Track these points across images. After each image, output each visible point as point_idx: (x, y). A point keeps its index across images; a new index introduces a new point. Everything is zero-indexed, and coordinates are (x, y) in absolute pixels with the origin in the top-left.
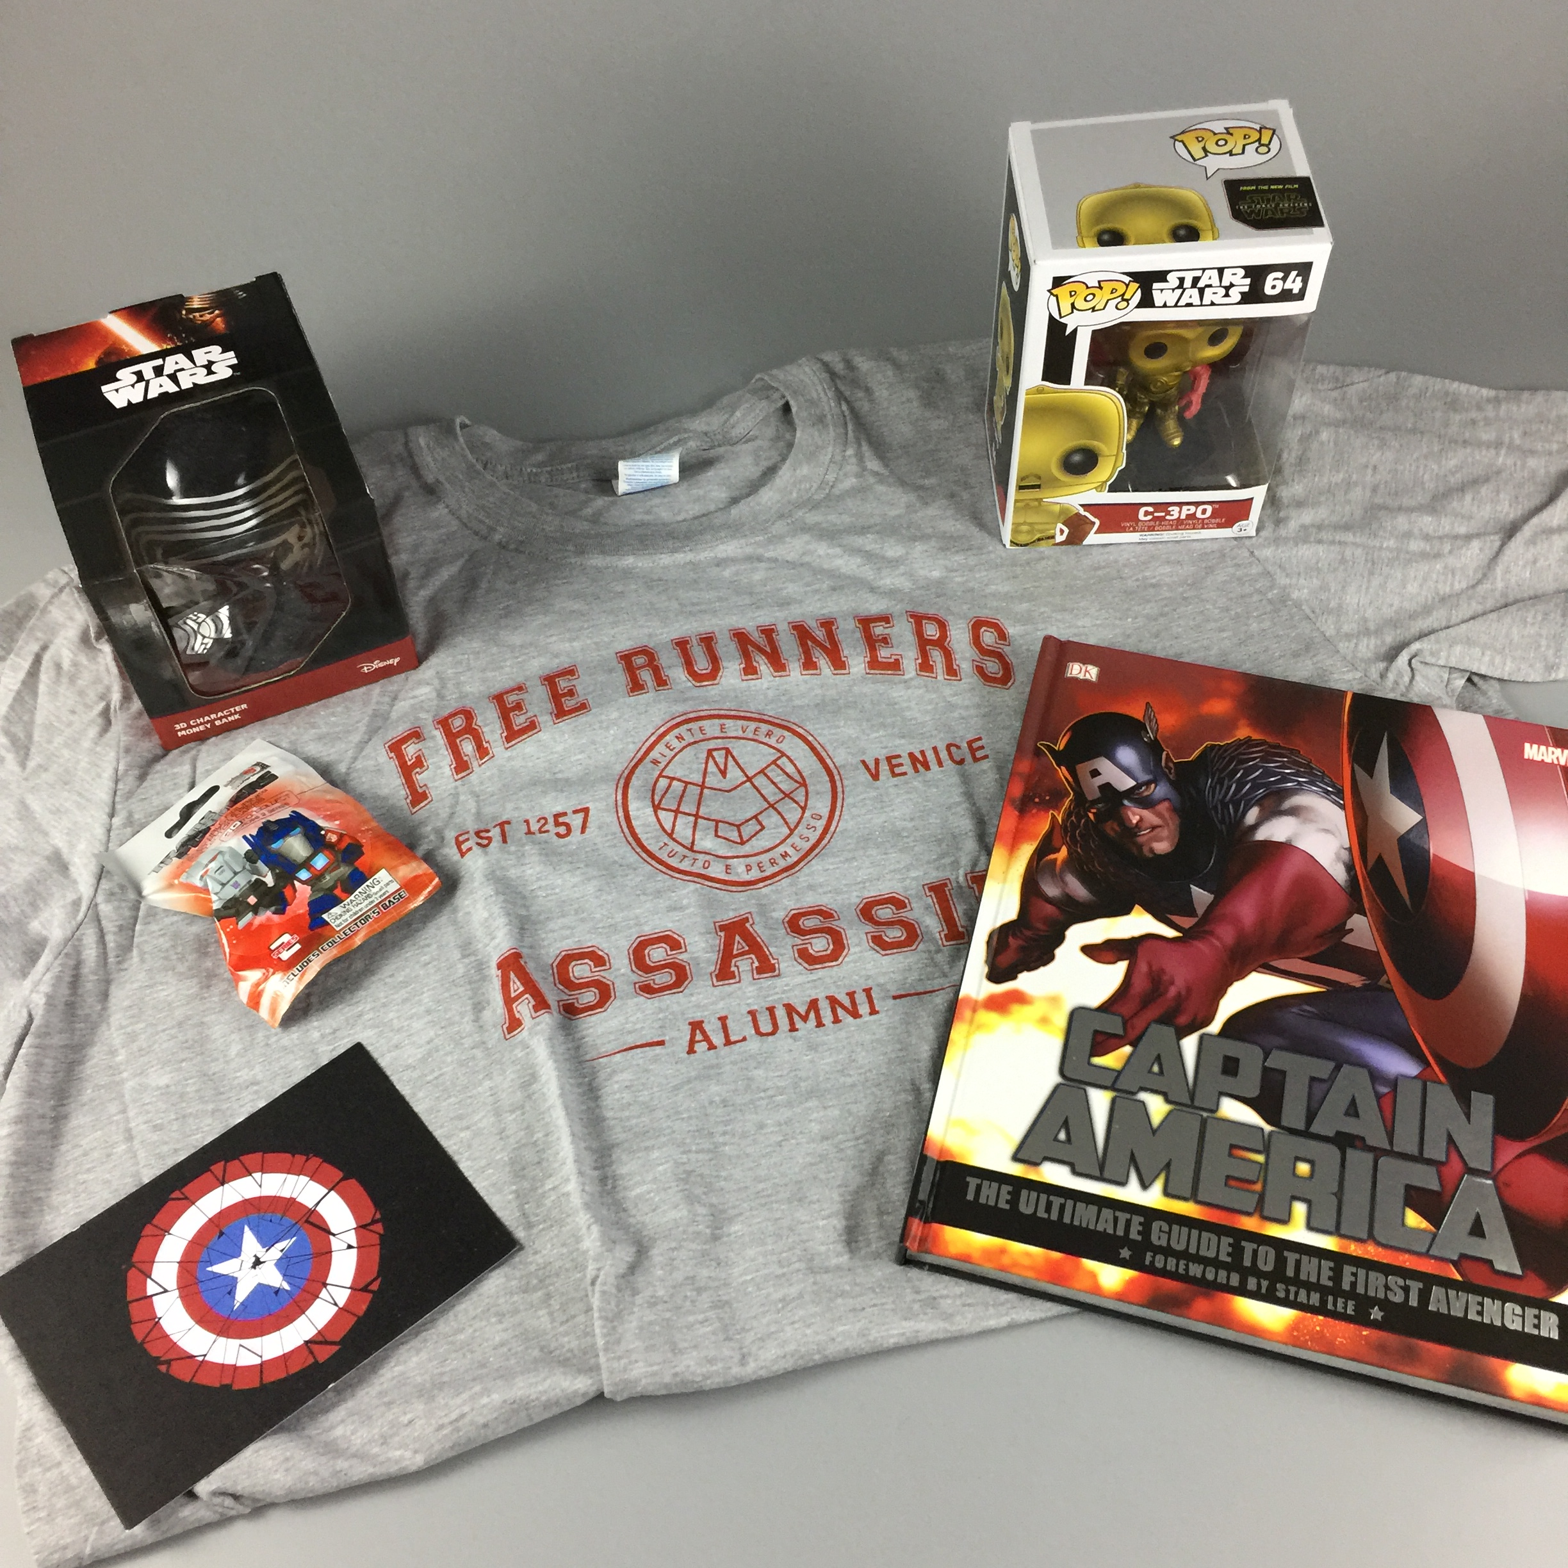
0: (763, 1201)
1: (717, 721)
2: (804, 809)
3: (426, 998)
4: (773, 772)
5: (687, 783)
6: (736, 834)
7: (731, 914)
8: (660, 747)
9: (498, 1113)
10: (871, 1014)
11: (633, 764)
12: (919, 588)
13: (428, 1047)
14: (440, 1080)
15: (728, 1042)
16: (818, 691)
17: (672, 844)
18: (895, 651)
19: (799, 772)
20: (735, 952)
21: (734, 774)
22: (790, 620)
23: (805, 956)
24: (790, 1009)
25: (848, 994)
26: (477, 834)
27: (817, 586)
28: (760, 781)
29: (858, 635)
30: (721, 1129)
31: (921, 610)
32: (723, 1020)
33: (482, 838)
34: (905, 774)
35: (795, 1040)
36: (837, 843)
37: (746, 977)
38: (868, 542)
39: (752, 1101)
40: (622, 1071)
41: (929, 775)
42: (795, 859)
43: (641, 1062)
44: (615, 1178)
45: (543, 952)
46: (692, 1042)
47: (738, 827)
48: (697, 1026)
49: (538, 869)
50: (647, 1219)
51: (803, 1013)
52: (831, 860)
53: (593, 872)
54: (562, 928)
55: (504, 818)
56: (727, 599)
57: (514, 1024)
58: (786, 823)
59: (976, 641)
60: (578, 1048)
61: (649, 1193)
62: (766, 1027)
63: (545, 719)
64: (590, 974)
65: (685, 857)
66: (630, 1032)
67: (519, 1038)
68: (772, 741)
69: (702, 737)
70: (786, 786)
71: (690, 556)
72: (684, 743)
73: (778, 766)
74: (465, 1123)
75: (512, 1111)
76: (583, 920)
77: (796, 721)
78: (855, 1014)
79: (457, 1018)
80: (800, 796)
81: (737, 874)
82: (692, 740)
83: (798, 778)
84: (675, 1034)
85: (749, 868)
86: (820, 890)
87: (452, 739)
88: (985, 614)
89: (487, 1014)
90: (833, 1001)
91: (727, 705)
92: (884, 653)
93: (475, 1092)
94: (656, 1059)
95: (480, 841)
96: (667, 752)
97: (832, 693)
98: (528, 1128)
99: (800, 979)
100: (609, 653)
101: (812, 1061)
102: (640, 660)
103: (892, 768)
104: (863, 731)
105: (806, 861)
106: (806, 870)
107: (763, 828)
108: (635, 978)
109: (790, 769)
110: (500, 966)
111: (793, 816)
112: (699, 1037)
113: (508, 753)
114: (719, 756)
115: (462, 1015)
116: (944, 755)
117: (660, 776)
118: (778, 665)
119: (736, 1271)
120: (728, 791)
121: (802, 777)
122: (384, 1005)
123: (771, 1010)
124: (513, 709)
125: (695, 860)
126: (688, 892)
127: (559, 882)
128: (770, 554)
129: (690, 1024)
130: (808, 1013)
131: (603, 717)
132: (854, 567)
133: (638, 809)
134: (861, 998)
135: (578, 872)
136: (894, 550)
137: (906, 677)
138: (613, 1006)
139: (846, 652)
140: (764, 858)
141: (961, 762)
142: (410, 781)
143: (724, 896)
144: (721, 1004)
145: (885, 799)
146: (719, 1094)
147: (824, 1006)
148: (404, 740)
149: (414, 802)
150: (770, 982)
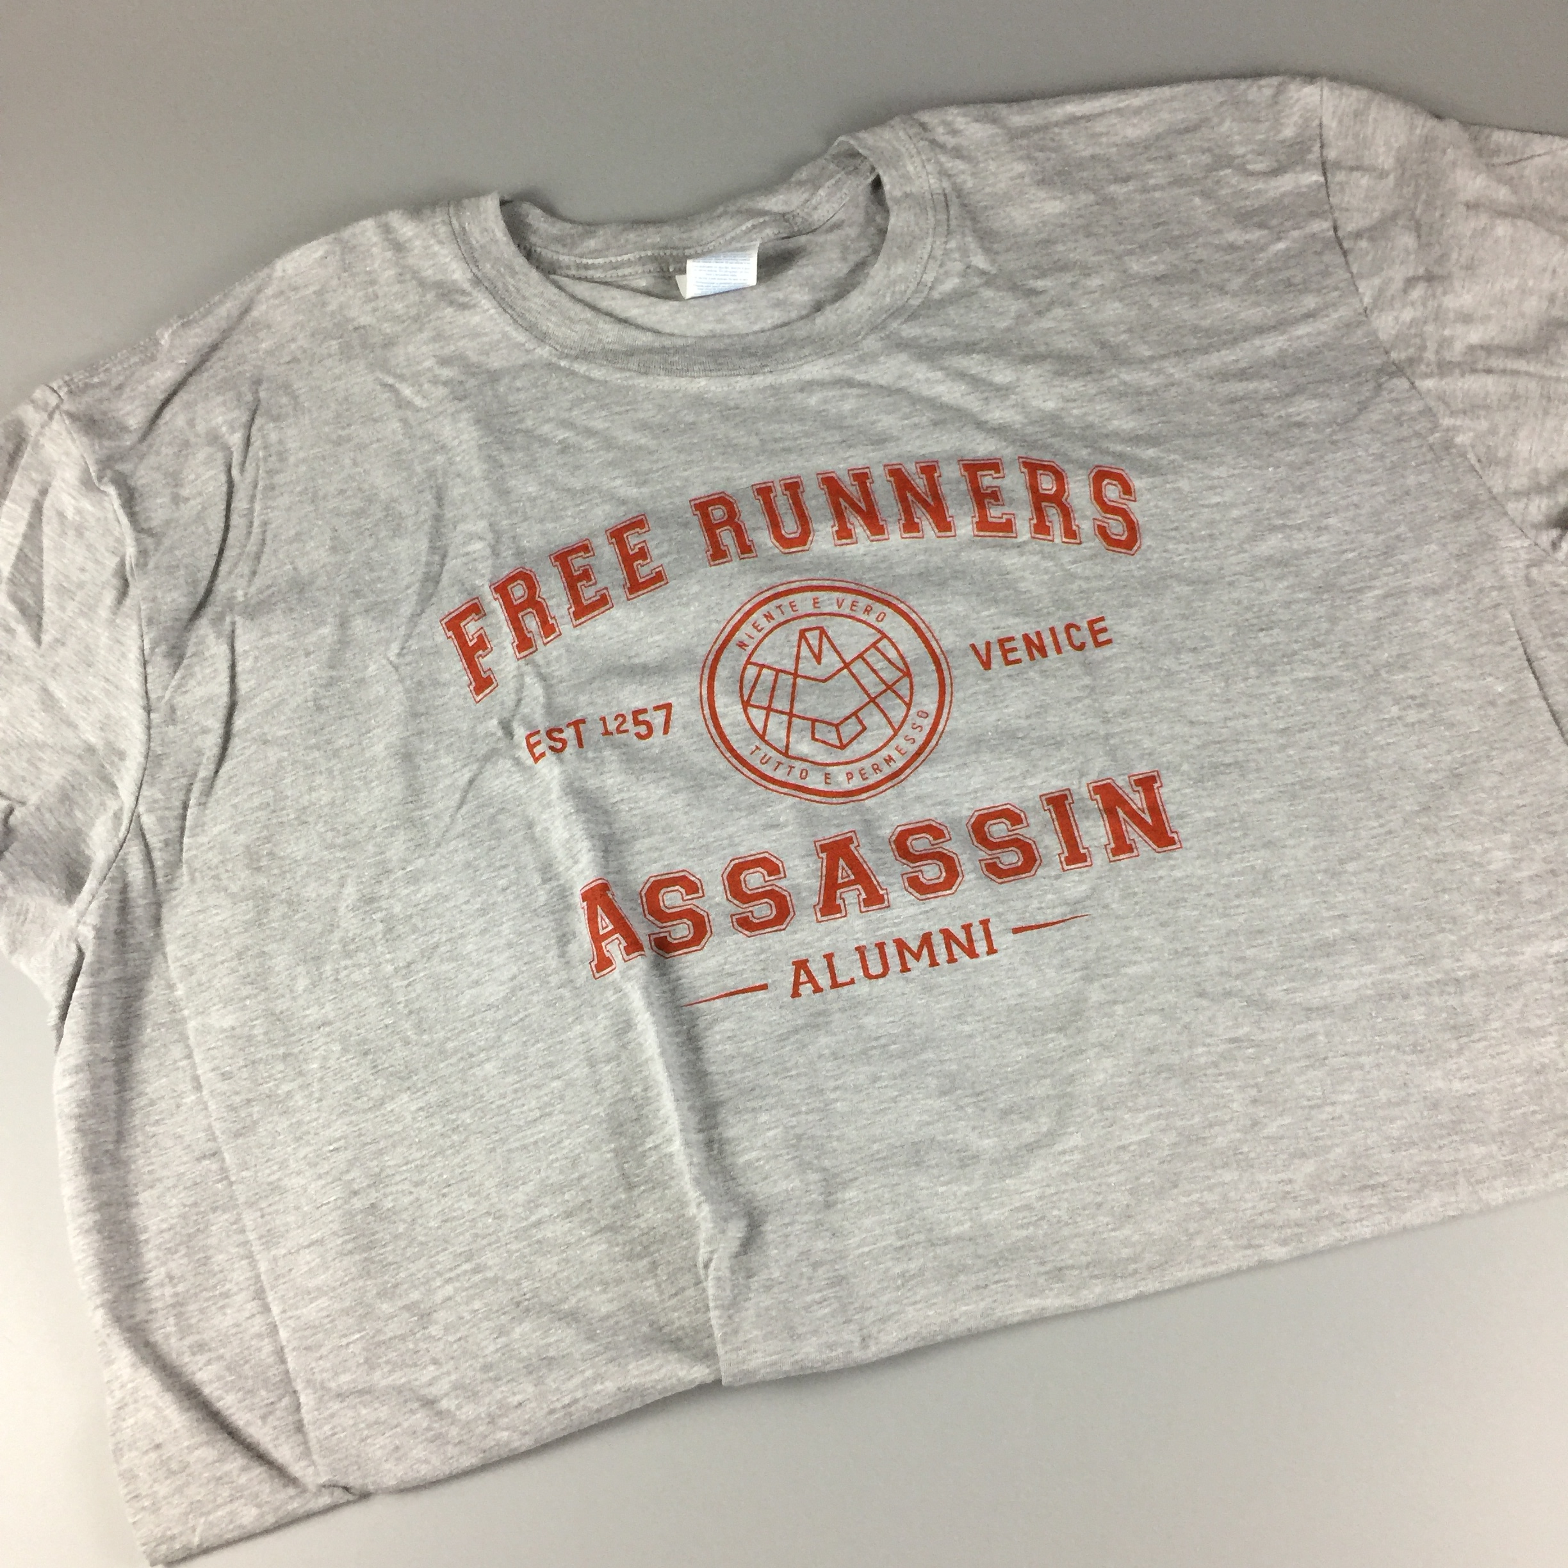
0: (879, 1165)
1: (809, 595)
2: (909, 705)
3: (506, 929)
4: (873, 657)
5: (778, 671)
6: (834, 735)
7: (834, 832)
8: (746, 628)
9: (592, 1063)
10: (989, 953)
11: (717, 647)
12: (1032, 423)
13: (511, 984)
14: (526, 1022)
15: (835, 985)
16: (921, 557)
17: (764, 747)
18: (1006, 510)
19: (902, 657)
20: (840, 881)
21: (830, 660)
22: (886, 462)
23: (917, 885)
24: (901, 945)
25: (963, 927)
26: (549, 733)
27: (916, 420)
28: (859, 668)
29: (964, 487)
30: (832, 1084)
31: (1035, 455)
32: (829, 957)
33: (555, 740)
34: (1018, 661)
35: (907, 980)
36: (946, 743)
37: (853, 910)
38: (973, 364)
39: (864, 1052)
40: (723, 1020)
41: (1047, 663)
42: (900, 764)
43: (743, 1009)
44: (722, 1142)
45: (630, 877)
46: (797, 984)
47: (837, 726)
48: (801, 965)
49: (619, 779)
50: (757, 1188)
51: (915, 949)
52: (940, 767)
53: (680, 783)
54: (650, 849)
55: (579, 716)
56: (813, 434)
57: (603, 963)
58: (890, 723)
59: (1098, 497)
60: (673, 991)
61: (758, 1160)
62: (875, 968)
63: (617, 593)
64: (681, 902)
65: (779, 763)
66: (731, 975)
67: (610, 978)
68: (871, 618)
69: (793, 614)
70: (890, 675)
71: (770, 379)
72: (773, 623)
73: (878, 650)
74: (556, 1071)
75: (608, 1061)
76: (672, 840)
77: (897, 594)
78: (972, 953)
79: (541, 953)
80: (903, 688)
81: (838, 784)
82: (782, 619)
83: (901, 665)
84: (777, 976)
85: (850, 776)
86: (929, 802)
87: (514, 612)
88: (1107, 461)
89: (573, 948)
90: (948, 935)
91: (820, 574)
92: (995, 513)
93: (563, 1037)
94: (759, 1005)
95: (552, 743)
96: (754, 633)
97: (936, 560)
98: (624, 1080)
99: (912, 910)
100: (682, 502)
101: (927, 1005)
102: (718, 513)
103: (1005, 652)
104: (973, 608)
105: (913, 767)
106: (912, 779)
107: (864, 729)
108: (731, 909)
109: (892, 654)
110: (585, 897)
111: (897, 715)
112: (803, 978)
113: (577, 632)
114: (813, 637)
115: (547, 949)
116: (1062, 637)
117: (748, 662)
118: (876, 527)
119: (853, 1241)
120: (825, 681)
121: (905, 664)
122: (462, 936)
123: (881, 946)
124: (580, 578)
125: (791, 767)
126: (784, 807)
127: (643, 794)
128: (860, 377)
129: (794, 963)
130: (921, 948)
131: (683, 591)
132: (958, 395)
133: (726, 706)
134: (978, 933)
135: (663, 783)
136: (1002, 375)
137: (1020, 540)
138: (711, 944)
139: (951, 512)
140: (867, 764)
141: (1081, 647)
142: (472, 666)
143: (824, 810)
144: (827, 940)
145: (998, 693)
146: (828, 1046)
147: (938, 941)
148: (463, 615)
149: (479, 689)
150: (879, 914)
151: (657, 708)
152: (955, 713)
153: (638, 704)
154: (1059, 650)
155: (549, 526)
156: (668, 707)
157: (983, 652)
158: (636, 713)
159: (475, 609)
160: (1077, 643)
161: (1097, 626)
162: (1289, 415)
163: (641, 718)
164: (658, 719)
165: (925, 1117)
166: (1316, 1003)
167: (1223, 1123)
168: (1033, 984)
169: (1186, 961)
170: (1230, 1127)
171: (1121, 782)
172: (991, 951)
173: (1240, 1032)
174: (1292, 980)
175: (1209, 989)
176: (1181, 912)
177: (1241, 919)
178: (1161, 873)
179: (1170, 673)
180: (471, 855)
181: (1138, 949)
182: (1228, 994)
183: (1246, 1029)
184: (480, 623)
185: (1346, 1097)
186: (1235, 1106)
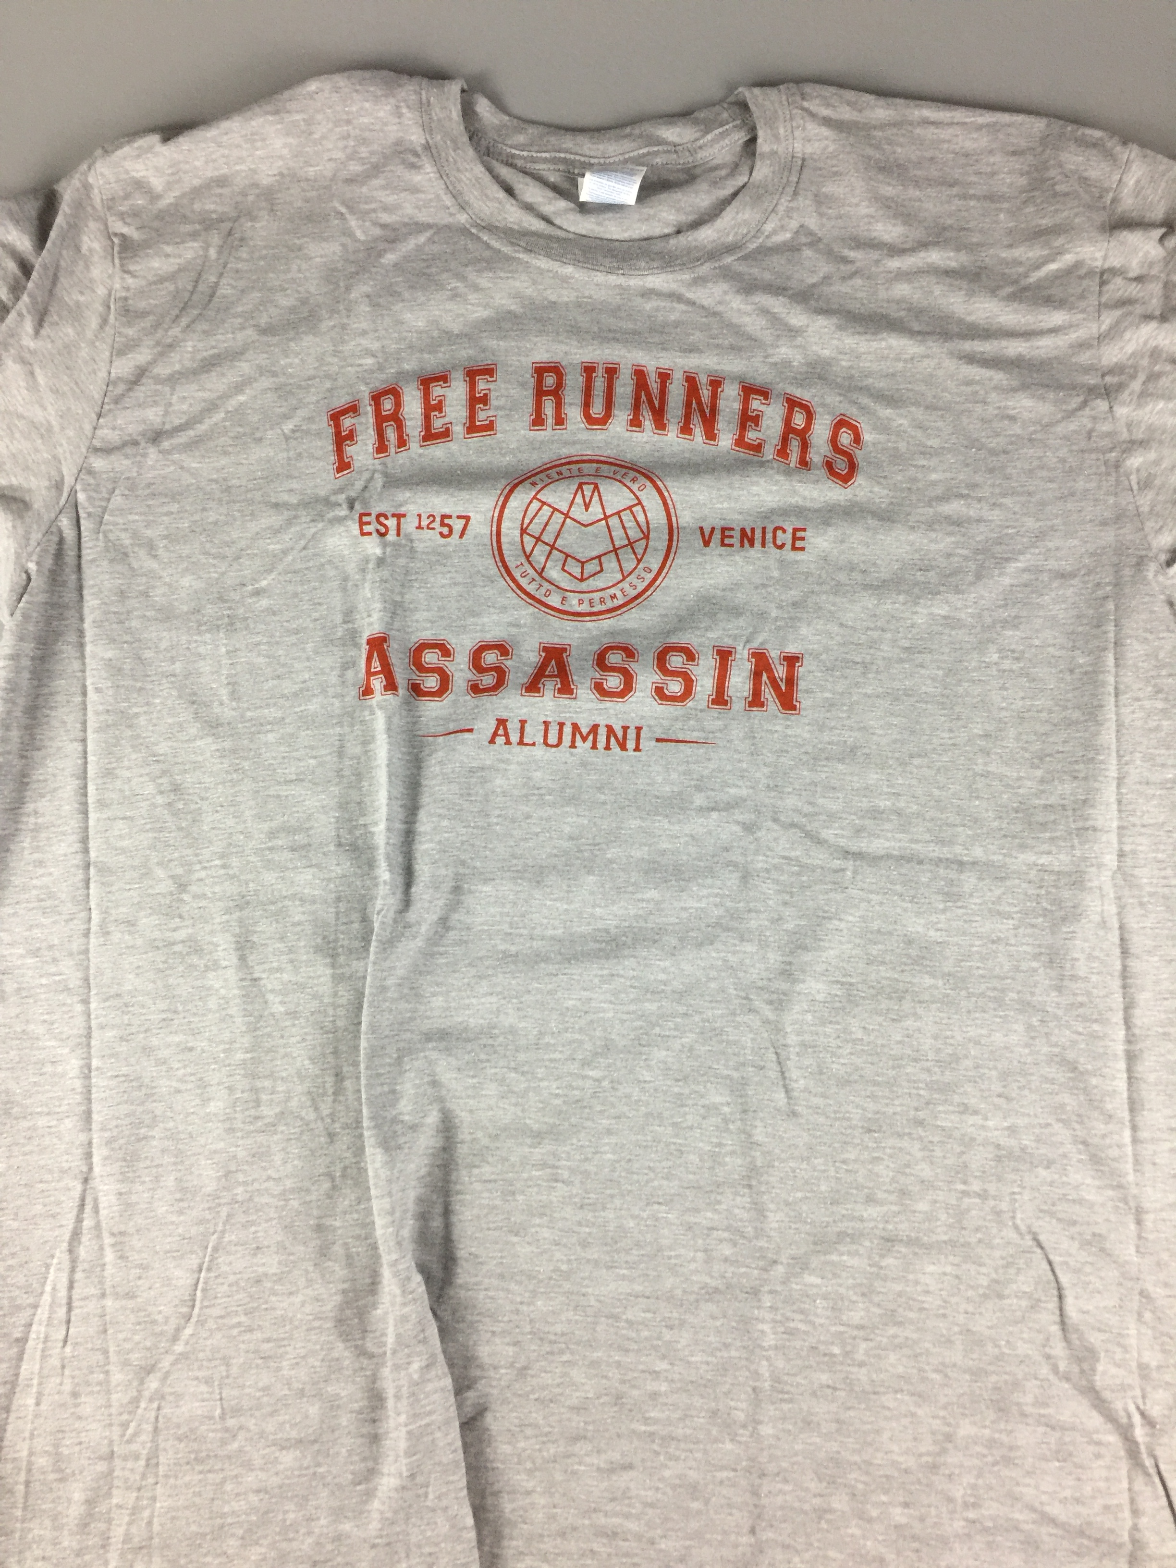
0: (512, 875)
1: (595, 465)
2: (639, 561)
3: (309, 647)
4: (626, 517)
5: (555, 509)
6: (579, 570)
7: (556, 640)
8: (541, 476)
9: (341, 756)
10: (634, 751)
11: (515, 482)
12: (807, 364)
13: (301, 685)
15: (521, 743)
17: (527, 565)
18: (761, 435)
19: (647, 523)
20: (547, 673)
21: (596, 510)
22: (687, 369)
23: (600, 689)
24: (576, 727)
25: (623, 727)
26: (378, 518)
27: (720, 341)
28: (614, 522)
29: (737, 404)
30: (497, 812)
31: (798, 395)
32: (523, 723)
33: (381, 524)
34: (731, 545)
35: (572, 754)
36: (656, 598)
37: (549, 694)
38: (777, 305)
39: (526, 796)
40: (441, 751)
41: (751, 552)
42: (621, 602)
43: (452, 743)
45: (406, 636)
46: (495, 735)
47: (583, 563)
48: (501, 723)
49: (419, 564)
51: (585, 734)
54: (424, 620)
55: (402, 510)
57: (369, 691)
58: (622, 570)
59: (834, 439)
60: (414, 723)
62: (553, 739)
63: (458, 430)
64: (436, 662)
65: (534, 580)
67: (369, 703)
68: (635, 487)
69: (578, 474)
70: (634, 534)
71: (621, 280)
72: (562, 477)
73: (632, 512)
76: (442, 617)
77: (660, 473)
78: (623, 746)
79: (327, 670)
80: (640, 547)
81: (570, 606)
82: (568, 474)
83: (645, 529)
84: (483, 726)
85: (581, 601)
86: (633, 634)
87: (380, 420)
88: (849, 412)
89: (351, 674)
90: (610, 730)
92: (751, 434)
94: (465, 743)
95: (378, 526)
96: (546, 479)
97: (697, 458)
99: (590, 705)
100: (527, 363)
101: (580, 775)
102: (550, 381)
103: (723, 538)
104: (711, 500)
105: (629, 607)
106: (626, 615)
107: (602, 570)
108: (469, 675)
109: (641, 518)
110: (369, 642)
111: (628, 566)
112: (501, 732)
113: (421, 448)
114: (587, 492)
115: (332, 668)
116: (769, 536)
117: (535, 497)
118: (660, 423)
120: (586, 525)
121: (648, 529)
122: (278, 643)
123: (561, 725)
124: (435, 409)
125: (541, 586)
127: (432, 579)
128: (690, 295)
129: (497, 720)
130: (588, 735)
132: (759, 327)
133: (509, 528)
134: (632, 734)
136: (797, 319)
137: (763, 459)
139: (720, 426)
140: (596, 596)
141: (781, 547)
142: (339, 450)
143: (555, 622)
144: (525, 710)
145: (708, 566)
146: (501, 787)
147: (602, 732)
148: (344, 412)
149: (340, 469)
150: (567, 702)
151: (459, 517)
152: (671, 575)
153: (446, 511)
154: (763, 545)
155: (426, 356)
156: (467, 519)
157: (707, 534)
158: (444, 517)
159: (353, 409)
160: (779, 542)
161: (799, 534)
162: (1006, 408)
163: (446, 521)
164: (458, 525)
165: (555, 851)
166: (854, 849)
167: (758, 912)
168: (659, 779)
169: (773, 794)
170: (763, 916)
171: (774, 654)
172: (637, 749)
173: (793, 854)
174: (842, 829)
175: (782, 818)
176: (782, 760)
177: (824, 776)
178: (778, 728)
179: (839, 584)
180: (300, 589)
181: (742, 777)
182: (793, 825)
183: (798, 853)
184: (353, 421)
185: (851, 918)
186: (771, 902)
